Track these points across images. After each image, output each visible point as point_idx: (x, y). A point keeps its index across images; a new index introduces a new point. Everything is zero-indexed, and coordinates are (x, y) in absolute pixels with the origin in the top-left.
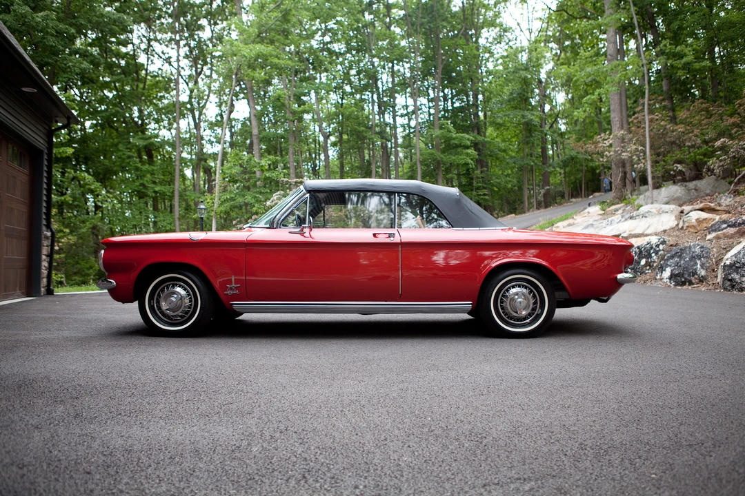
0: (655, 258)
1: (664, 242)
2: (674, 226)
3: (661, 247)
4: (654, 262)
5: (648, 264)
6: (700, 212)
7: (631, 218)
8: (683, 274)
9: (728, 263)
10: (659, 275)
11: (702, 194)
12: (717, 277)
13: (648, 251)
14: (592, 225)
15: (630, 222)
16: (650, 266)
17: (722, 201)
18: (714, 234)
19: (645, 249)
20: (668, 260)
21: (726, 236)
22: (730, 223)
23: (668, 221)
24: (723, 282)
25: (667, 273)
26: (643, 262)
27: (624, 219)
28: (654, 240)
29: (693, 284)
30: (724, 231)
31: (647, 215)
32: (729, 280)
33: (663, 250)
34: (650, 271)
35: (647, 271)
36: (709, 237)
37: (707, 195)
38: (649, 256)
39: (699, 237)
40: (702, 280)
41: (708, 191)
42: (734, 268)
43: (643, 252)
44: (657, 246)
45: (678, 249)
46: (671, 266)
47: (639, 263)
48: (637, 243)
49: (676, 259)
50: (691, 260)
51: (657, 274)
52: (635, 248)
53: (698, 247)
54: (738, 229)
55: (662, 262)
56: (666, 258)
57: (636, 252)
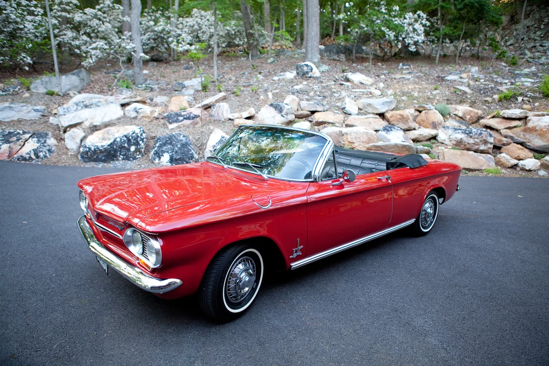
0: (142, 144)
2: (123, 114)
3: (144, 135)
4: (142, 148)
5: (138, 150)
7: (86, 106)
13: (135, 139)
19: (132, 137)
21: (185, 126)
22: (185, 117)
23: (116, 110)
25: (166, 158)
26: (133, 148)
30: (183, 122)
31: (99, 104)
33: (146, 138)
34: (140, 156)
35: (138, 157)
38: (137, 144)
43: (131, 140)
44: (141, 135)
45: (166, 138)
46: (167, 152)
47: (129, 150)
48: (121, 132)
49: (169, 146)
50: (184, 147)
51: (155, 159)
52: (123, 137)
53: (182, 136)
54: (192, 121)
55: (156, 149)
56: (157, 145)
57: (124, 141)
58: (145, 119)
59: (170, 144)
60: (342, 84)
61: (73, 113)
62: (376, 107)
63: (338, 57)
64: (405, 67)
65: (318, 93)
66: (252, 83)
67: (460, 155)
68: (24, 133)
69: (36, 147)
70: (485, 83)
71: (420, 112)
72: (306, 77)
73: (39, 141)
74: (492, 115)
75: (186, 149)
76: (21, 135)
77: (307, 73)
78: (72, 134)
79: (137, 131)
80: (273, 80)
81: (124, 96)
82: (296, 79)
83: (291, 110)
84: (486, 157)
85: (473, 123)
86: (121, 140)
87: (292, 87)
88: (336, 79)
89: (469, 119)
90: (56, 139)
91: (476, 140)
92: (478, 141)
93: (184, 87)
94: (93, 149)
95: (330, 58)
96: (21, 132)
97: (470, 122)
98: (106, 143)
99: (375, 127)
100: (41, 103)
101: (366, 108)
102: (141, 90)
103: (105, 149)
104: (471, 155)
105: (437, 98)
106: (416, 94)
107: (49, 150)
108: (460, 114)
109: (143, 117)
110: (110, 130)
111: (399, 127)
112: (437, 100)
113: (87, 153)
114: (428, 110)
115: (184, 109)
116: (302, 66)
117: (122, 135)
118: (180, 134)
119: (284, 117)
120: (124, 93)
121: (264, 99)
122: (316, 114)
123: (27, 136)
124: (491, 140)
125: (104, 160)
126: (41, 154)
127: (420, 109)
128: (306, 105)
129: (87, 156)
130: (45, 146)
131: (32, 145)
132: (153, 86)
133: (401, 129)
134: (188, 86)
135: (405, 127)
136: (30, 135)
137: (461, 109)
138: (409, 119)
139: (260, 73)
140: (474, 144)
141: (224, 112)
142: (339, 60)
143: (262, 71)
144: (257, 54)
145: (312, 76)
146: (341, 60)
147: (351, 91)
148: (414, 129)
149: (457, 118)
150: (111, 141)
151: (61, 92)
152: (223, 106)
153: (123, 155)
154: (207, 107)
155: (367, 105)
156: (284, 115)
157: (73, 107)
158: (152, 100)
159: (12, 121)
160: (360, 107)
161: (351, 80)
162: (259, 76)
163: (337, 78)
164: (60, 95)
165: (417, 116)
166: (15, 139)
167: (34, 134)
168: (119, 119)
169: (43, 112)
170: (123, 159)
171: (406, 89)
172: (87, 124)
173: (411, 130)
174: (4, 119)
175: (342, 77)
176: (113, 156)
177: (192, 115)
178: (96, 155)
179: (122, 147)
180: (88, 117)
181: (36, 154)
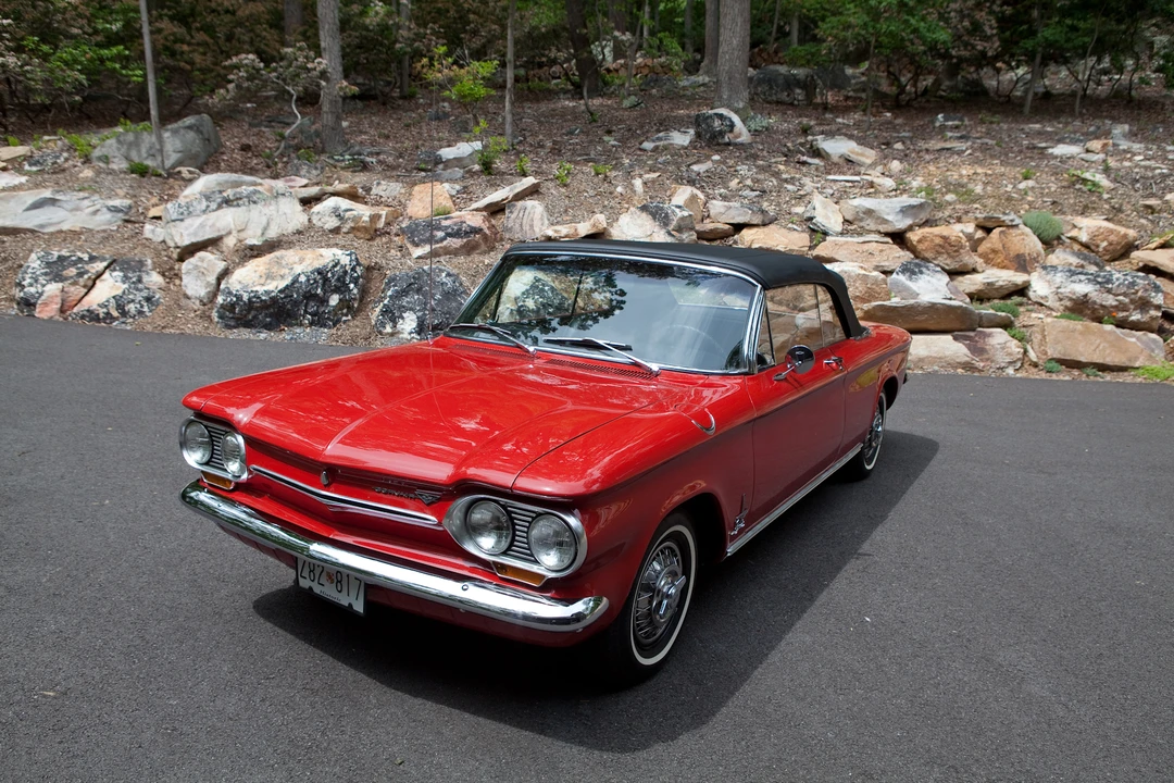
0: (354, 292)
3: (359, 271)
4: (355, 299)
5: (345, 304)
7: (227, 202)
10: (387, 326)
13: (341, 279)
14: (52, 201)
15: (229, 211)
16: (348, 307)
18: (426, 249)
19: (333, 274)
22: (450, 230)
23: (293, 212)
25: (408, 323)
26: (334, 300)
28: (342, 256)
30: (445, 243)
31: (255, 198)
33: (363, 277)
34: (350, 317)
35: (344, 318)
36: (419, 251)
38: (341, 288)
43: (331, 280)
44: (353, 269)
45: (410, 277)
46: (411, 309)
47: (324, 301)
48: (307, 262)
49: (416, 297)
50: (448, 299)
51: (383, 325)
52: (312, 273)
53: (444, 275)
54: (465, 240)
55: (386, 302)
56: (389, 293)
57: (316, 282)
58: (358, 234)
59: (418, 291)
60: (804, 163)
61: (198, 216)
62: (886, 217)
63: (788, 95)
64: (950, 123)
65: (749, 182)
66: (592, 156)
67: (1081, 333)
68: (92, 259)
69: (119, 292)
70: (1147, 163)
71: (988, 230)
72: (719, 144)
73: (126, 279)
74: (1162, 241)
75: (454, 304)
76: (87, 263)
77: (722, 134)
78: (199, 264)
79: (345, 260)
80: (641, 150)
81: (305, 181)
82: (695, 148)
83: (688, 221)
84: (1144, 338)
85: (1114, 260)
86: (308, 280)
87: (689, 165)
88: (789, 150)
89: (1105, 249)
90: (163, 274)
91: (1121, 298)
92: (1127, 300)
93: (438, 161)
94: (245, 298)
95: (770, 98)
96: (86, 257)
97: (1107, 257)
98: (275, 286)
99: (883, 264)
100: (121, 192)
101: (861, 220)
102: (343, 168)
103: (272, 298)
104: (1110, 332)
105: (1030, 198)
106: (979, 189)
107: (148, 299)
108: (1084, 238)
109: (352, 228)
110: (282, 257)
111: (938, 265)
112: (1030, 203)
113: (232, 307)
114: (1008, 226)
115: (446, 213)
116: (710, 117)
117: (310, 269)
118: (441, 271)
119: (673, 236)
120: (303, 172)
121: (624, 193)
122: (745, 232)
123: (100, 266)
124: (1158, 299)
125: (270, 323)
126: (132, 308)
127: (989, 225)
128: (722, 210)
129: (231, 316)
130: (141, 290)
131: (109, 288)
132: (368, 159)
133: (943, 269)
134: (448, 160)
135: (953, 265)
136: (105, 264)
137: (1088, 226)
138: (962, 247)
139: (609, 132)
140: (1116, 307)
141: (535, 223)
142: (792, 104)
143: (614, 128)
144: (597, 86)
145: (733, 141)
146: (796, 102)
147: (826, 180)
148: (974, 271)
149: (1076, 247)
150: (287, 281)
151: (164, 169)
152: (533, 207)
153: (313, 315)
154: (496, 210)
155: (864, 213)
156: (673, 233)
157: (200, 203)
158: (368, 190)
159: (62, 231)
160: (847, 218)
161: (824, 154)
162: (606, 138)
163: (792, 148)
164: (160, 175)
165: (981, 240)
166: (72, 271)
167: (114, 261)
168: (299, 232)
169: (126, 214)
170: (311, 324)
171: (954, 176)
172: (230, 242)
173: (968, 273)
174: (42, 226)
175: (802, 145)
176: (289, 316)
177: (464, 227)
178: (253, 313)
179: (309, 296)
180: (232, 226)
181: (120, 307)
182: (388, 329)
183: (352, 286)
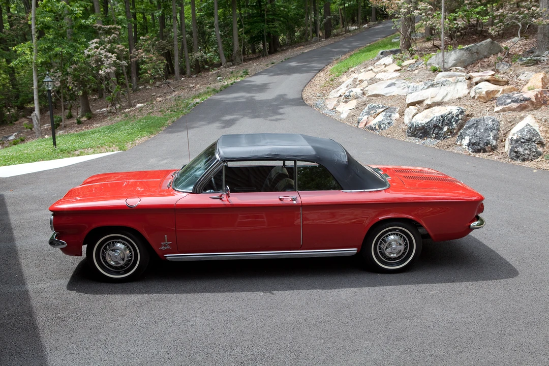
0: (455, 126)
1: (462, 112)
2: (467, 94)
3: (460, 117)
4: (454, 129)
6: (487, 83)
7: (432, 85)
8: (479, 143)
9: (515, 138)
10: (459, 142)
11: (481, 56)
12: (504, 146)
13: (450, 120)
14: (394, 84)
15: (431, 89)
16: (451, 132)
17: (500, 68)
18: (500, 108)
19: (447, 118)
20: (466, 129)
21: (510, 110)
22: (514, 99)
23: (462, 89)
24: (510, 152)
25: (466, 141)
26: (446, 129)
27: (426, 87)
28: (454, 110)
29: (486, 152)
30: (509, 105)
31: (445, 84)
32: (515, 152)
33: (461, 119)
34: (451, 137)
35: (448, 137)
36: (497, 109)
37: (486, 57)
38: (449, 123)
39: (488, 109)
40: (494, 148)
41: (486, 54)
42: (520, 142)
43: (446, 120)
44: (458, 116)
46: (469, 135)
47: (442, 129)
48: (441, 112)
49: (473, 130)
50: (485, 132)
52: (439, 117)
53: (490, 121)
54: (520, 104)
55: (461, 131)
56: (464, 127)
57: (440, 120)
58: (481, 100)
59: (476, 127)
61: (419, 91)
69: (381, 120)
73: (385, 115)
76: (379, 109)
78: (410, 110)
79: (455, 112)
86: (437, 120)
90: (400, 114)
94: (415, 125)
96: (381, 106)
98: (426, 121)
103: (422, 126)
107: (389, 123)
109: (478, 97)
110: (434, 110)
113: (411, 128)
115: (532, 89)
118: (490, 119)
123: (382, 110)
125: (421, 136)
126: (382, 126)
129: (410, 131)
130: (387, 120)
131: (380, 118)
136: (384, 109)
150: (429, 120)
151: (444, 68)
153: (436, 134)
157: (422, 86)
164: (441, 71)
166: (374, 111)
167: (387, 108)
170: (435, 138)
172: (427, 102)
174: (387, 94)
176: (428, 134)
177: (521, 98)
178: (417, 131)
179: (436, 126)
180: (429, 96)
181: (380, 126)
182: (459, 143)
183: (454, 123)
